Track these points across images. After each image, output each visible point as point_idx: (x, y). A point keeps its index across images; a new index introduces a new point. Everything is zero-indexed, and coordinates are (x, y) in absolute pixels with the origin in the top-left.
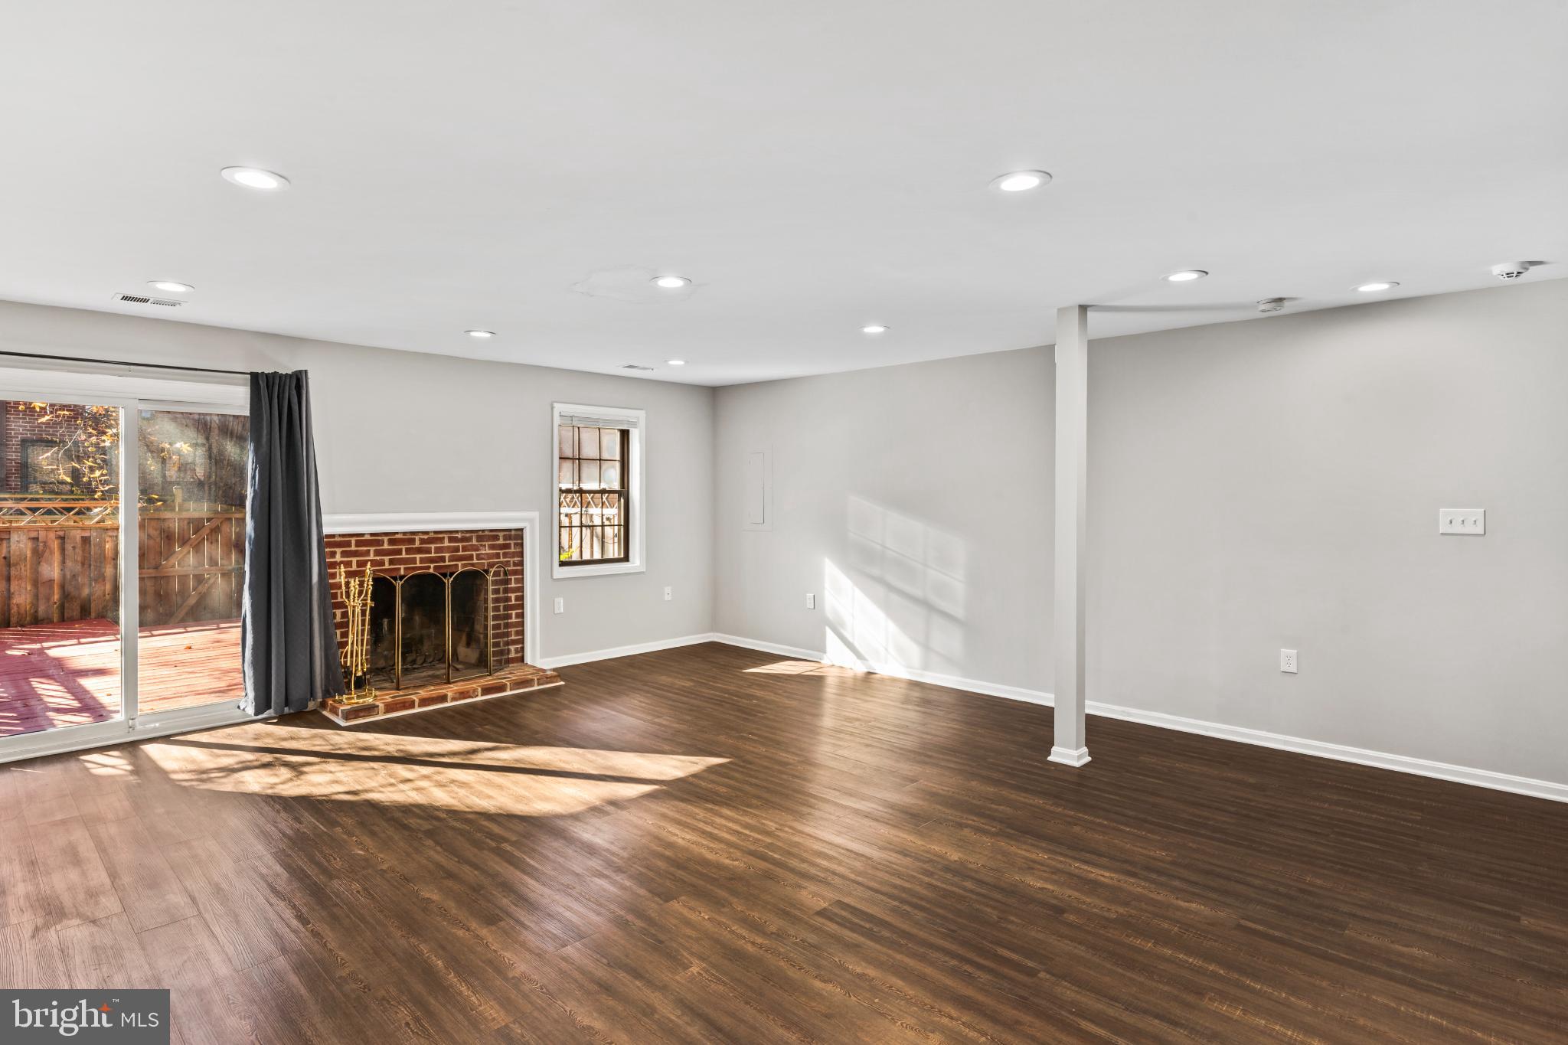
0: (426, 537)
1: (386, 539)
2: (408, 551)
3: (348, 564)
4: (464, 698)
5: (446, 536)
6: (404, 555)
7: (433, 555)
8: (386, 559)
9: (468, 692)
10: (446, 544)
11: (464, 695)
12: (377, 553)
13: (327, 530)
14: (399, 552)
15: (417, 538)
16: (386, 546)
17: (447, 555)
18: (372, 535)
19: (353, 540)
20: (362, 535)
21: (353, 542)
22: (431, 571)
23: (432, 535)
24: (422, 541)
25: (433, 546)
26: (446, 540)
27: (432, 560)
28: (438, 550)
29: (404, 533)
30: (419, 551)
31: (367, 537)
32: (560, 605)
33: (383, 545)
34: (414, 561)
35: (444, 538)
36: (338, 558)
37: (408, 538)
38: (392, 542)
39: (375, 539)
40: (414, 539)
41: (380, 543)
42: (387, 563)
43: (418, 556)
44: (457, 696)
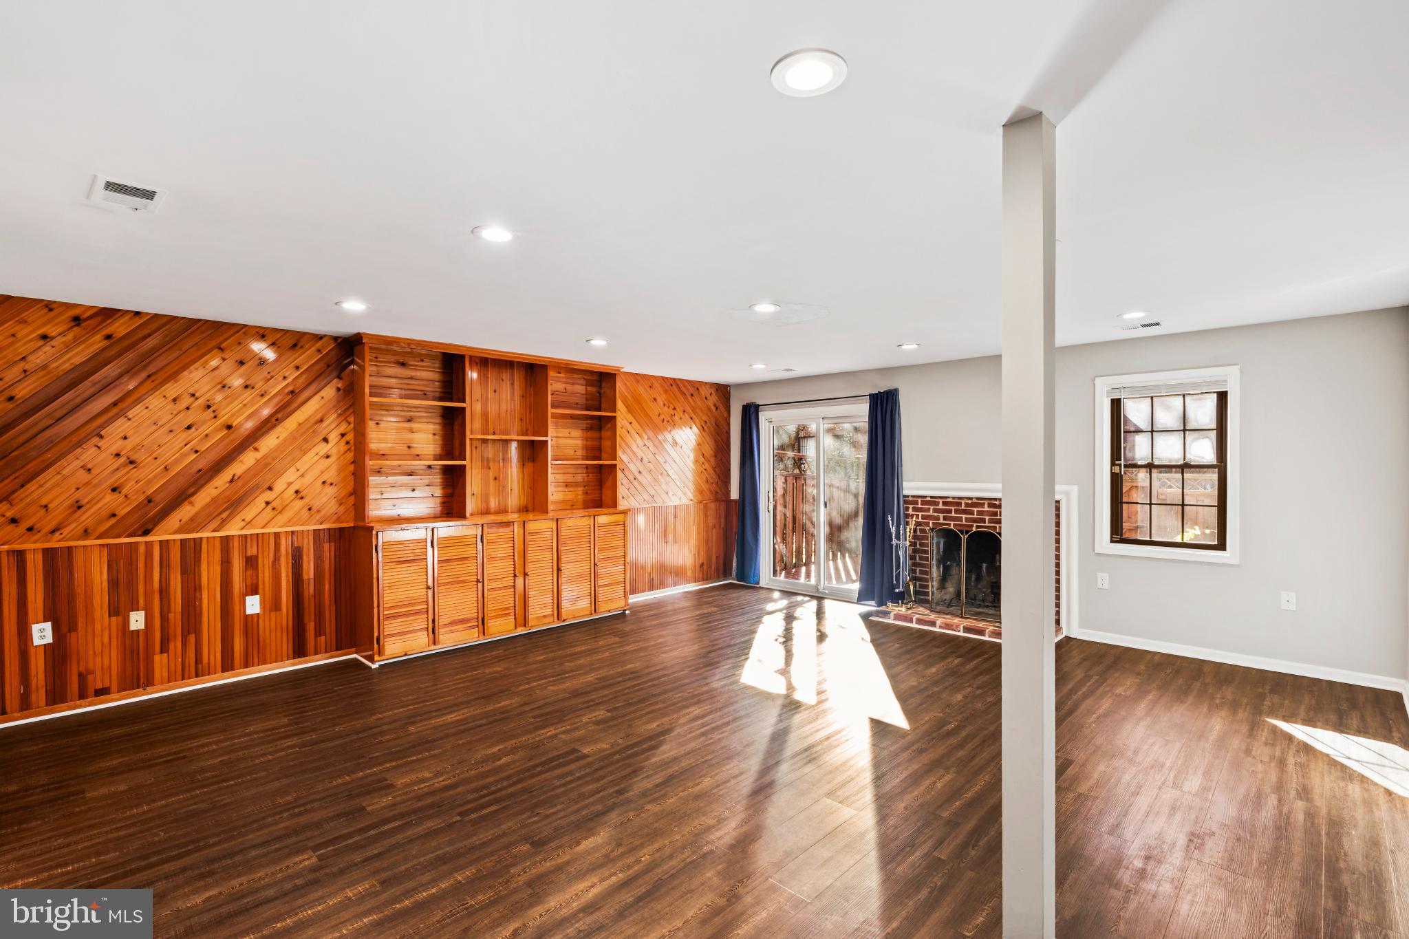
0: (970, 502)
1: (941, 501)
2: (957, 511)
3: (917, 516)
4: (949, 629)
5: (986, 502)
6: (953, 514)
7: (975, 516)
8: (941, 516)
9: (952, 626)
10: (986, 508)
11: (948, 626)
12: (936, 511)
13: (906, 492)
14: (950, 511)
15: (963, 502)
16: (941, 506)
17: (987, 518)
18: (932, 497)
19: (920, 500)
20: (925, 497)
21: (920, 502)
22: (952, 527)
23: (974, 500)
24: (967, 505)
25: (975, 509)
26: (986, 506)
27: (974, 520)
28: (979, 513)
29: (954, 498)
30: (965, 512)
31: (929, 499)
32: (1104, 580)
33: (938, 505)
34: (961, 519)
35: (984, 504)
36: (910, 512)
37: (956, 502)
38: (945, 503)
39: (933, 501)
40: (961, 503)
41: (936, 504)
42: (941, 519)
43: (964, 516)
44: (943, 625)
